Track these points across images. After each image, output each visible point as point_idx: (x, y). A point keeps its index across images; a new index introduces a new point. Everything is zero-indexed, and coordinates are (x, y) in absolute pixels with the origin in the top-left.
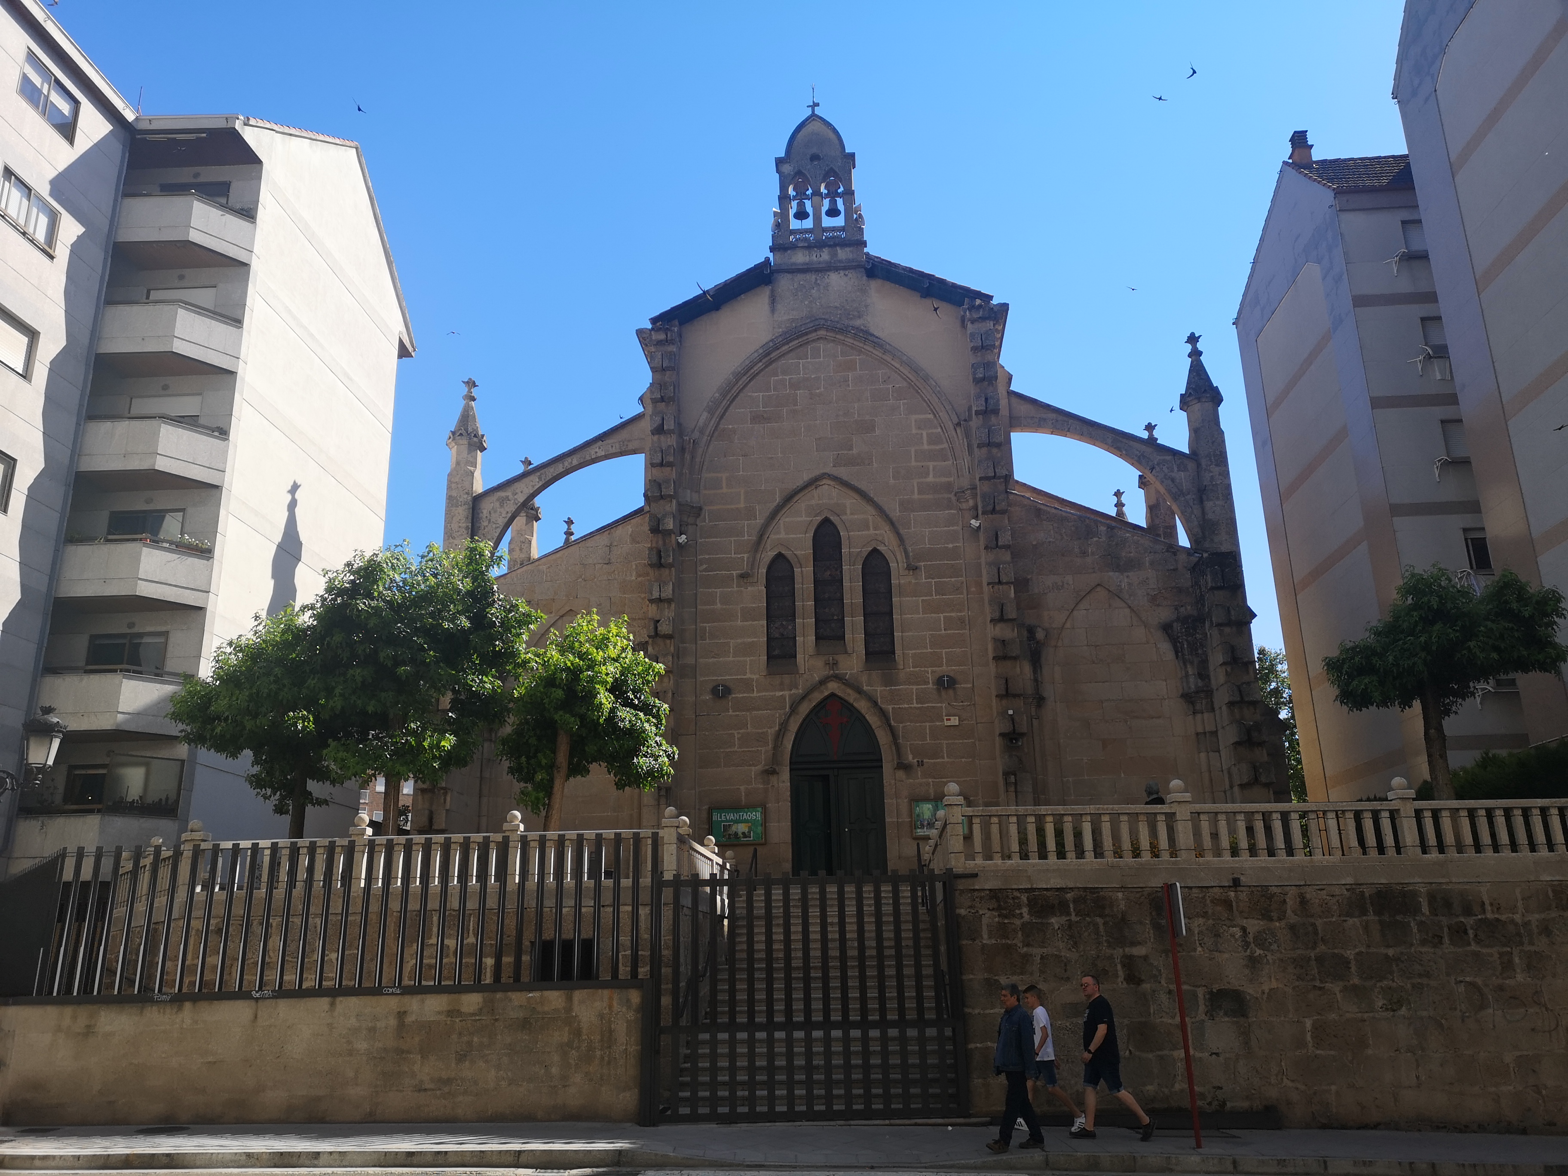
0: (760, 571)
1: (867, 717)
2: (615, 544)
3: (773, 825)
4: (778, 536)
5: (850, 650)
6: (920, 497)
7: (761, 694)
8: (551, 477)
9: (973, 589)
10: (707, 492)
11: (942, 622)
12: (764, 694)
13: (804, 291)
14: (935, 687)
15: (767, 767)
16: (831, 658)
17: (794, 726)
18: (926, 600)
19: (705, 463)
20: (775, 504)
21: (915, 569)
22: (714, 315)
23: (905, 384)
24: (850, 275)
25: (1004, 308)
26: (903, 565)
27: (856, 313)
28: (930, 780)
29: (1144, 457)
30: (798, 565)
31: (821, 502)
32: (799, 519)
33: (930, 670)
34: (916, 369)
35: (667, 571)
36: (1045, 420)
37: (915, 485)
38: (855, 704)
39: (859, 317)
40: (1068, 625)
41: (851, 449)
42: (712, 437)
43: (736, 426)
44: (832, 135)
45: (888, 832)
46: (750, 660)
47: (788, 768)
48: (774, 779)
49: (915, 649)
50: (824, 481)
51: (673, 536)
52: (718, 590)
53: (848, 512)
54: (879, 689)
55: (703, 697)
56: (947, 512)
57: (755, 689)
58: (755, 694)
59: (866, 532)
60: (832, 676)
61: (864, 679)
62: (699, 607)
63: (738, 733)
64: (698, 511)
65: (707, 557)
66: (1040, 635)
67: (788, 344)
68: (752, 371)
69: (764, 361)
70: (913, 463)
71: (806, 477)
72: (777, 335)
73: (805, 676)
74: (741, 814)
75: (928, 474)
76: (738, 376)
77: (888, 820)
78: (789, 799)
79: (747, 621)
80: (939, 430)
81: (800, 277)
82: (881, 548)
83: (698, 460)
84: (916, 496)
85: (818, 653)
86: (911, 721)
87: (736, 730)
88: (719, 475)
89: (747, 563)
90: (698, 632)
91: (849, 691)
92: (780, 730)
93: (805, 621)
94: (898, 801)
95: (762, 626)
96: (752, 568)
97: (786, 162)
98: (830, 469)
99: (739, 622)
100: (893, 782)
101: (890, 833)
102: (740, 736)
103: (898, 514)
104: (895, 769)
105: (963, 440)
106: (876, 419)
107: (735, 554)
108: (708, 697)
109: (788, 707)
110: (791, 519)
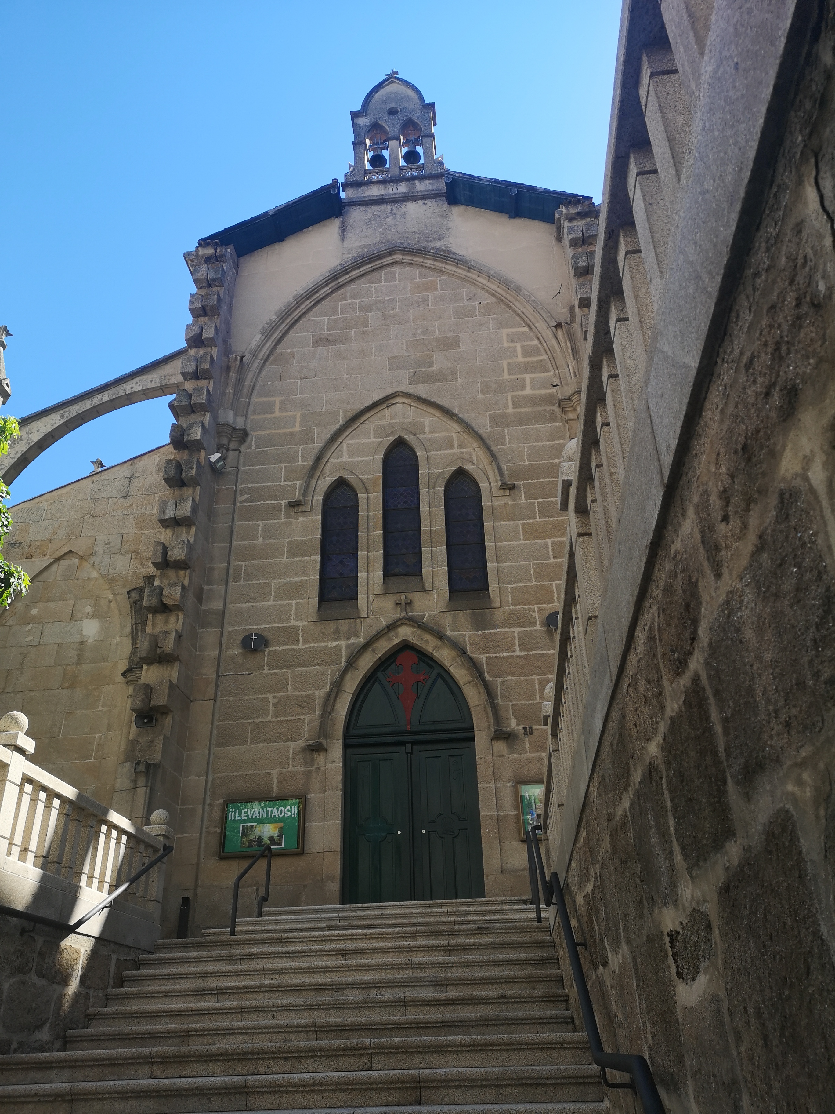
0: (315, 498)
1: (453, 670)
2: (137, 475)
3: (315, 825)
4: (340, 460)
5: (428, 587)
6: (516, 410)
7: (308, 646)
10: (256, 417)
11: (550, 549)
12: (312, 645)
13: (378, 219)
14: (544, 629)
15: (311, 742)
16: (403, 597)
17: (351, 686)
18: (528, 524)
19: (257, 387)
20: (338, 426)
21: (512, 488)
22: (277, 246)
23: (494, 300)
24: (429, 204)
26: (496, 484)
27: (436, 236)
28: (543, 754)
30: (364, 490)
31: (394, 421)
32: (368, 440)
33: (536, 607)
34: (505, 283)
37: (510, 399)
38: (436, 654)
39: (440, 239)
41: (431, 365)
42: (265, 362)
43: (295, 350)
44: (411, 93)
46: (296, 604)
47: (341, 742)
48: (319, 758)
49: (513, 583)
50: (398, 399)
52: (260, 523)
53: (427, 430)
54: (468, 633)
55: (230, 652)
56: (549, 425)
57: (301, 640)
58: (300, 646)
59: (450, 451)
60: (404, 618)
61: (447, 621)
62: (235, 543)
63: (274, 697)
64: (243, 435)
65: (250, 486)
67: (359, 268)
68: (317, 295)
69: (330, 285)
70: (506, 376)
71: (376, 397)
72: (346, 260)
73: (368, 620)
74: (270, 809)
75: (523, 387)
76: (300, 300)
77: (482, 813)
78: (340, 786)
79: (295, 556)
80: (536, 342)
81: (374, 209)
82: (468, 467)
83: (247, 382)
84: (510, 410)
85: (386, 592)
86: (513, 674)
87: (271, 693)
88: (272, 399)
89: (300, 490)
90: (231, 571)
91: (427, 637)
92: (331, 690)
93: (371, 554)
94: (498, 785)
95: (315, 561)
96: (304, 495)
97: (363, 116)
98: (405, 387)
99: (285, 559)
100: (489, 758)
101: (487, 832)
102: (276, 701)
103: (489, 430)
104: (492, 739)
105: (566, 343)
106: (460, 335)
107: (285, 481)
108: (236, 651)
109: (343, 660)
110: (357, 441)
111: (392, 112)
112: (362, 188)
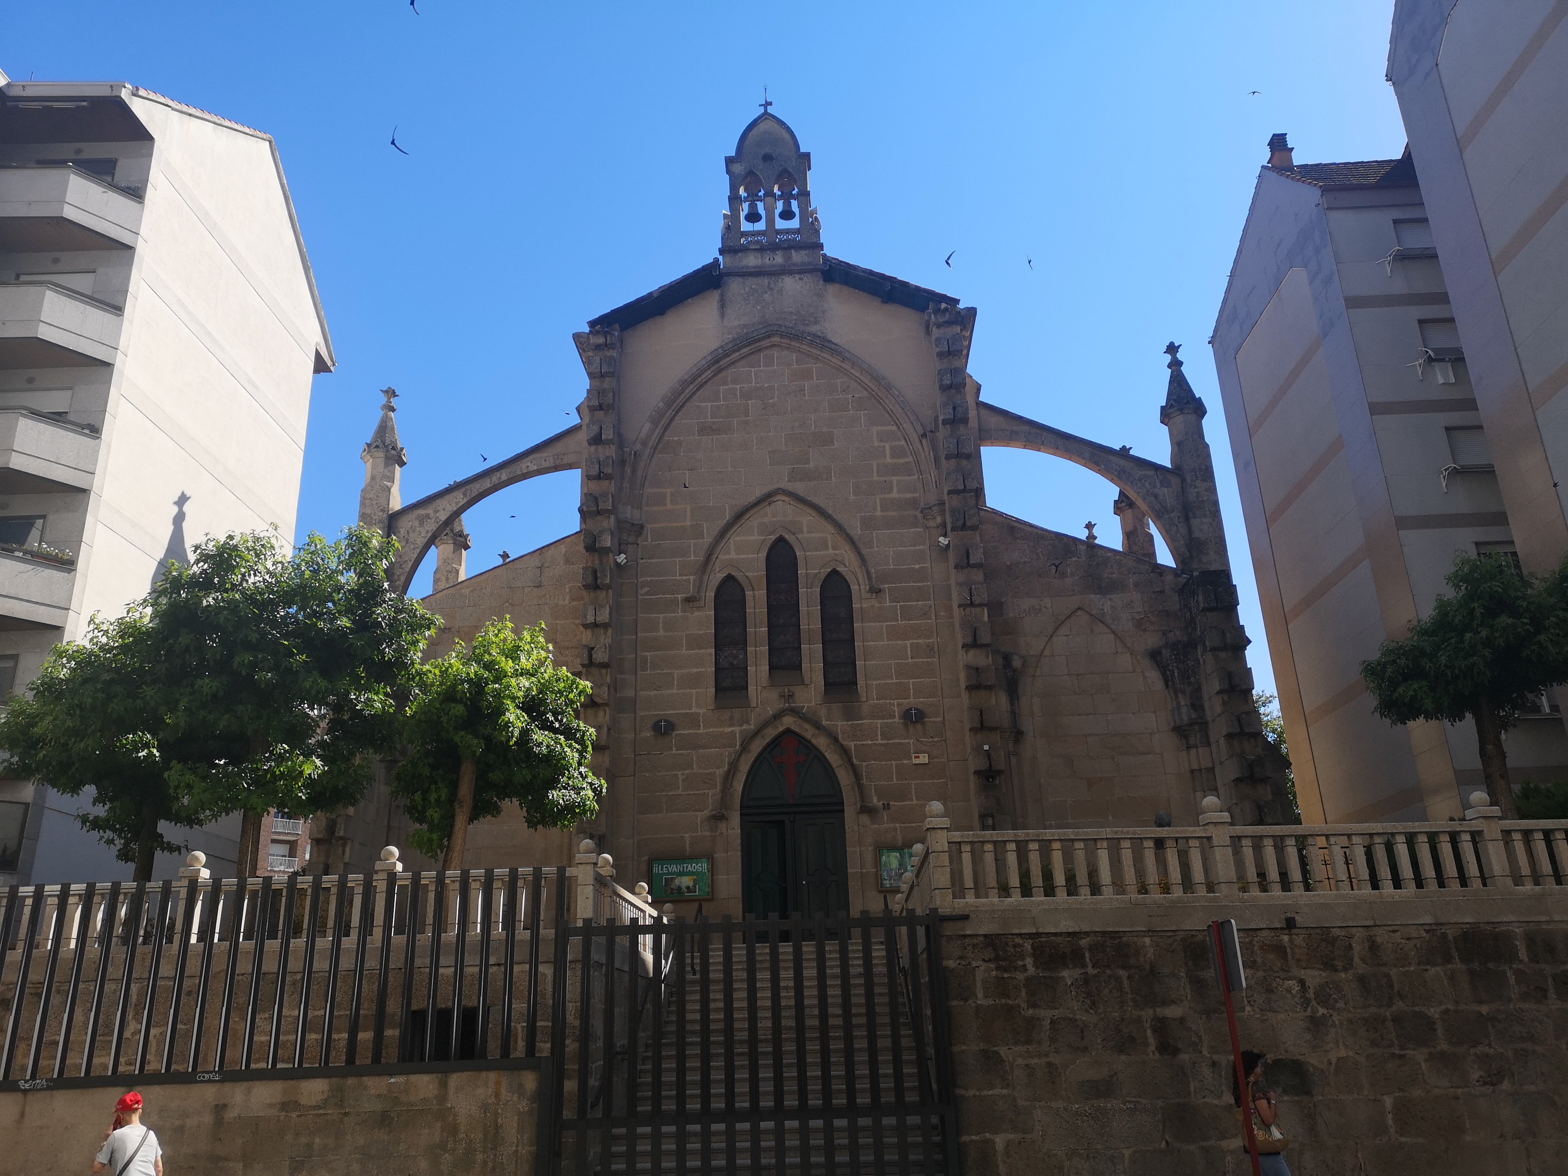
0: (707, 595)
1: (826, 754)
2: (547, 565)
3: (721, 878)
4: (728, 557)
5: (807, 681)
6: (884, 514)
7: (708, 730)
8: (477, 493)
9: (942, 614)
10: (650, 510)
11: (909, 650)
12: (712, 730)
13: (756, 295)
14: (901, 721)
15: (715, 812)
16: (786, 690)
17: (745, 766)
18: (892, 626)
19: (648, 477)
20: (725, 522)
21: (878, 591)
22: (659, 320)
23: (866, 394)
24: (806, 279)
25: (972, 312)
26: (865, 587)
27: (812, 319)
28: (897, 825)
29: (1124, 472)
30: (750, 588)
31: (775, 519)
32: (751, 538)
33: (895, 702)
34: (877, 378)
35: (604, 593)
36: (1017, 432)
37: (878, 501)
38: (814, 741)
39: (816, 323)
40: (1046, 653)
41: (807, 462)
42: (655, 450)
43: (681, 438)
44: (786, 135)
45: (851, 884)
46: (696, 693)
47: (739, 812)
48: (722, 826)
49: (879, 679)
50: (779, 497)
51: (611, 555)
52: (661, 616)
53: (805, 529)
54: (839, 723)
55: (643, 735)
56: (912, 530)
57: (702, 725)
58: (701, 731)
59: (826, 552)
60: (787, 709)
61: (823, 712)
62: (639, 634)
63: (683, 774)
64: (640, 528)
65: (649, 579)
66: (1017, 663)
67: (738, 350)
68: (700, 379)
69: (712, 369)
70: (876, 478)
71: (759, 492)
72: (726, 341)
73: (757, 710)
74: (685, 865)
75: (890, 490)
76: (684, 384)
77: (849, 870)
78: (740, 848)
79: (692, 649)
80: (903, 442)
81: (751, 280)
82: (841, 569)
83: (640, 474)
84: (879, 513)
85: (772, 684)
86: (875, 760)
87: (680, 771)
88: (663, 490)
89: (694, 585)
90: (639, 662)
91: (807, 726)
92: (729, 770)
93: (758, 649)
94: (863, 849)
95: (710, 654)
96: (698, 592)
97: (737, 162)
98: (784, 484)
99: (684, 651)
100: (856, 828)
101: (853, 885)
102: (684, 777)
103: (860, 532)
104: (858, 813)
105: (929, 452)
106: (835, 431)
107: (680, 576)
108: (648, 734)
109: (738, 744)
110: (742, 538)
111: (767, 158)
112: (740, 254)
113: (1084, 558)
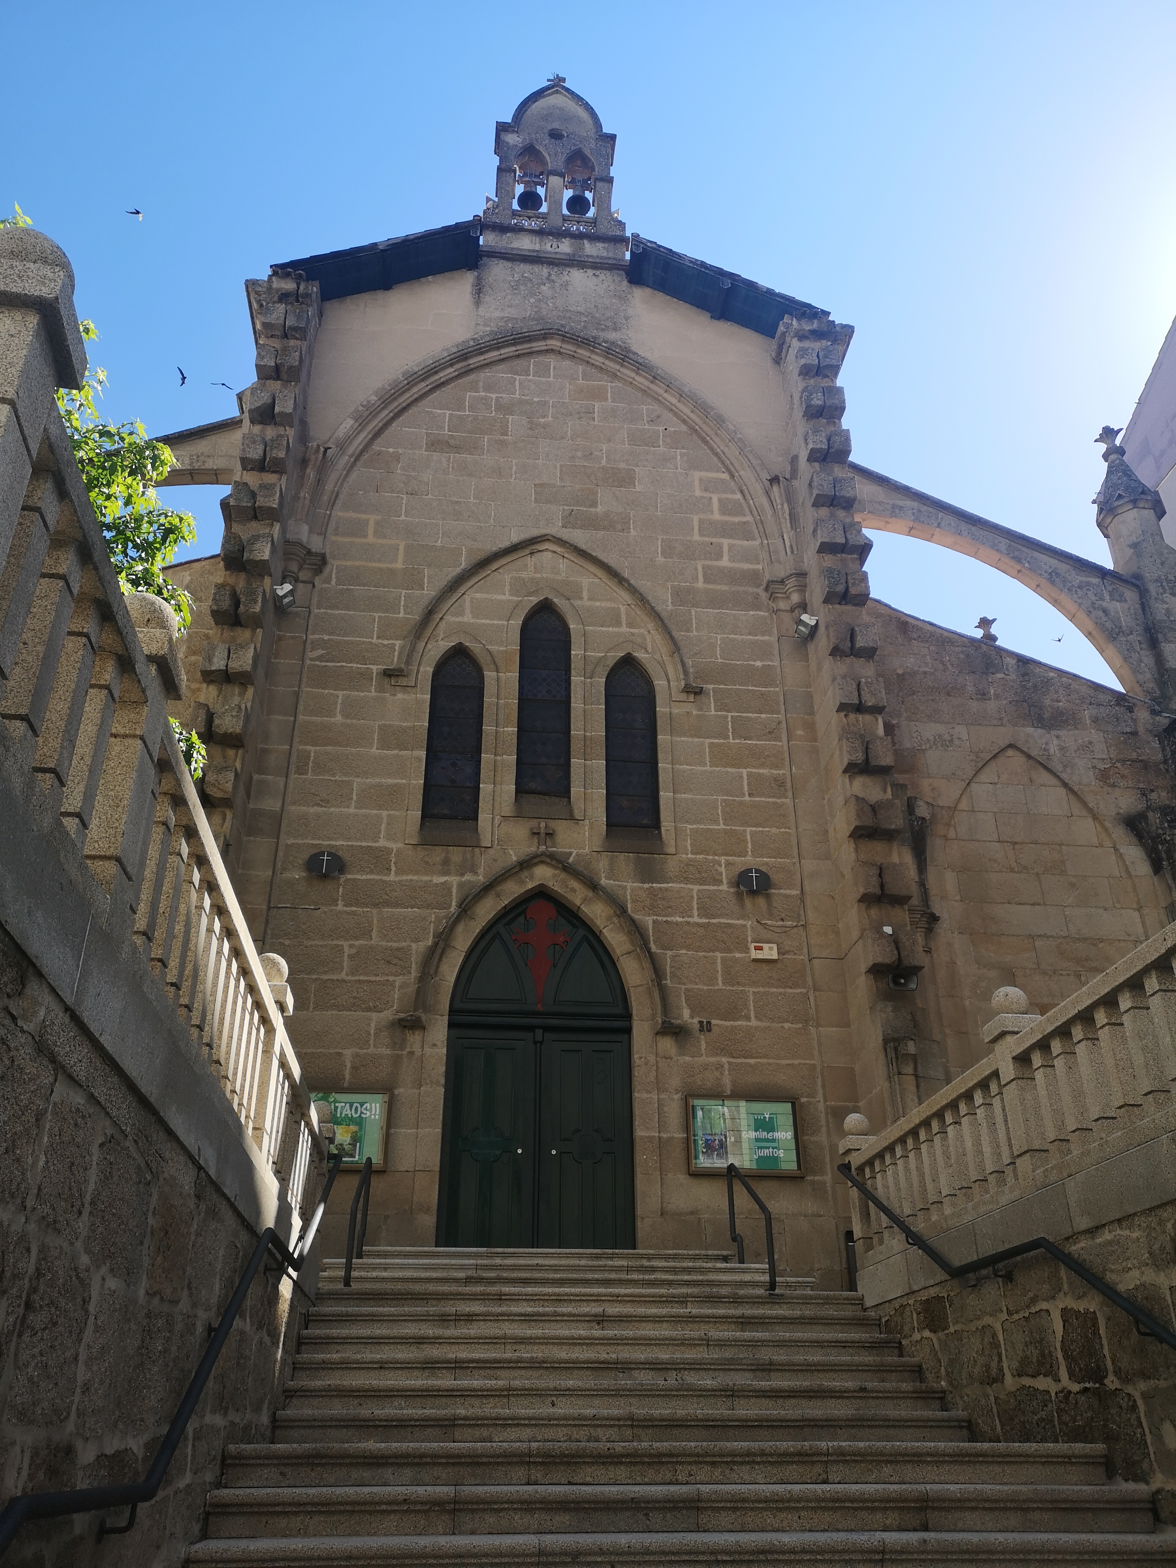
0: (422, 669)
1: (605, 933)
3: (404, 1133)
4: (460, 619)
5: (578, 814)
6: (706, 586)
7: (404, 878)
9: (800, 732)
10: (339, 539)
11: (745, 783)
12: (409, 877)
13: (529, 285)
14: (732, 890)
15: (402, 1015)
16: (543, 825)
17: (463, 940)
18: (718, 745)
19: (341, 496)
20: (458, 570)
21: (698, 692)
22: (380, 295)
23: (684, 428)
24: (602, 277)
25: (847, 332)
26: (677, 684)
27: (610, 324)
28: (724, 1060)
30: (492, 667)
31: (539, 575)
32: (500, 597)
33: (723, 859)
34: (703, 408)
35: (248, 631)
36: (901, 508)
37: (700, 569)
38: (583, 909)
39: (615, 329)
40: (963, 805)
41: (594, 504)
42: (357, 459)
43: (400, 451)
44: (582, 111)
45: (640, 1158)
46: (389, 816)
47: (446, 1018)
48: (414, 1039)
49: (694, 823)
50: (547, 546)
51: (267, 581)
52: (340, 693)
53: (585, 594)
54: (630, 885)
55: (287, 875)
56: (752, 613)
57: (393, 868)
58: (392, 877)
59: (616, 630)
60: (543, 854)
61: (602, 865)
62: (301, 718)
63: (351, 946)
64: (319, 563)
65: (326, 637)
66: (922, 811)
67: (498, 348)
68: (436, 377)
69: (459, 365)
70: (696, 537)
71: (515, 537)
72: (481, 334)
73: (491, 852)
75: (719, 556)
76: (413, 379)
77: (640, 1132)
78: (442, 1081)
79: (389, 748)
80: (739, 496)
81: (524, 267)
82: (640, 655)
83: (329, 487)
84: (700, 584)
85: (519, 814)
86: (688, 948)
87: (346, 940)
88: (363, 516)
89: (400, 654)
90: (294, 758)
91: (574, 884)
92: (436, 944)
93: (499, 758)
94: (662, 1096)
95: (418, 759)
96: (408, 663)
97: (514, 131)
98: (556, 529)
99: (374, 750)
100: (652, 1058)
101: (644, 1159)
102: (353, 951)
103: (670, 607)
104: (657, 1034)
105: (782, 505)
106: (637, 469)
107: (378, 638)
108: (297, 874)
109: (454, 904)
110: (485, 596)
111: (555, 135)
112: (508, 235)
113: (1013, 676)
